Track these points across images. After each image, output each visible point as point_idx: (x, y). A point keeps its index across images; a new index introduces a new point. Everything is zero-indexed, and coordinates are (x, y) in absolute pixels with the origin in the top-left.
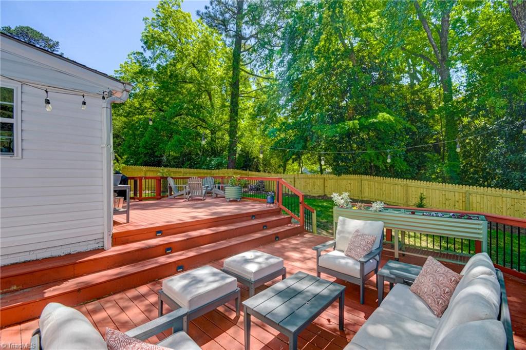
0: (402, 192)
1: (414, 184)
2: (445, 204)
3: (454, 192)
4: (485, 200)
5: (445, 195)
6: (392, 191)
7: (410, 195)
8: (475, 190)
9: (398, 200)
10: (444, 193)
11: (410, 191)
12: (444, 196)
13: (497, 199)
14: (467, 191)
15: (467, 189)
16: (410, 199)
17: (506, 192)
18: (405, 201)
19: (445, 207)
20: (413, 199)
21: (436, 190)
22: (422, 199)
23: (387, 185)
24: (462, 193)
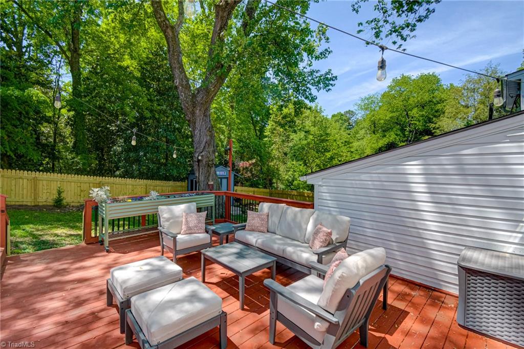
0: (29, 187)
1: (46, 176)
2: (80, 195)
3: (89, 183)
4: (115, 189)
5: (80, 186)
6: (13, 188)
7: (40, 190)
8: (107, 181)
9: (23, 198)
10: (79, 185)
11: (41, 186)
12: (79, 188)
13: (123, 186)
14: (100, 182)
15: (100, 180)
16: (40, 195)
17: (129, 181)
18: (33, 198)
19: (80, 199)
20: (44, 194)
21: (71, 182)
22: (59, 193)
23: (6, 179)
24: (96, 183)
